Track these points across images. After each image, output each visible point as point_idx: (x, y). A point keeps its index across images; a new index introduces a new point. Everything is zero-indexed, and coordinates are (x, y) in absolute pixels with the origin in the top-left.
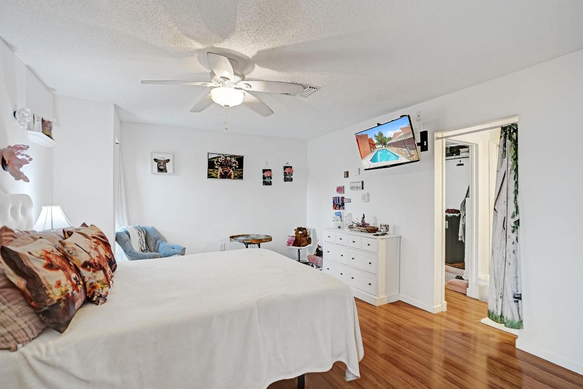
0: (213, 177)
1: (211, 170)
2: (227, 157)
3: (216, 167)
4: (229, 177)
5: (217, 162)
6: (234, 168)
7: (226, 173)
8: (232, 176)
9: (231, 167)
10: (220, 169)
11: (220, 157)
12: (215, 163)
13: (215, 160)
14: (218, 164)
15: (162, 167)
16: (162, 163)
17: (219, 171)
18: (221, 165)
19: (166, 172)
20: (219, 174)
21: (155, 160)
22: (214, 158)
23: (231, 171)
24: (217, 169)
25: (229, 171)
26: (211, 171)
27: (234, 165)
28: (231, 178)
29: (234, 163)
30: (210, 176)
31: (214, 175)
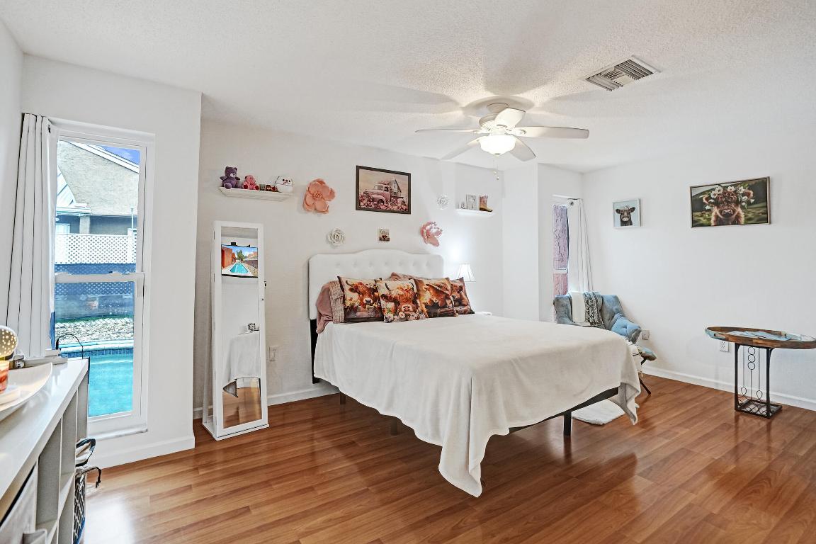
0: (702, 225)
1: (698, 214)
2: (727, 187)
3: (707, 207)
4: (736, 222)
5: (707, 199)
6: (744, 204)
7: (727, 216)
8: (742, 220)
9: (738, 203)
10: (716, 211)
11: (714, 189)
12: (704, 201)
13: (704, 197)
14: (710, 203)
15: (626, 219)
16: (626, 214)
17: (713, 214)
18: (717, 203)
19: (631, 224)
20: (713, 218)
21: (618, 211)
22: (703, 193)
23: (739, 210)
24: (709, 210)
25: (734, 211)
26: (697, 216)
27: (745, 198)
28: (739, 223)
29: (743, 195)
30: (695, 224)
31: (703, 221)
